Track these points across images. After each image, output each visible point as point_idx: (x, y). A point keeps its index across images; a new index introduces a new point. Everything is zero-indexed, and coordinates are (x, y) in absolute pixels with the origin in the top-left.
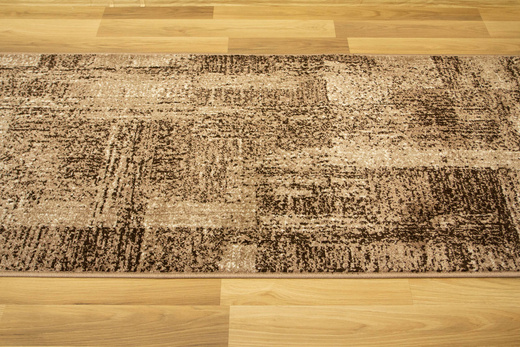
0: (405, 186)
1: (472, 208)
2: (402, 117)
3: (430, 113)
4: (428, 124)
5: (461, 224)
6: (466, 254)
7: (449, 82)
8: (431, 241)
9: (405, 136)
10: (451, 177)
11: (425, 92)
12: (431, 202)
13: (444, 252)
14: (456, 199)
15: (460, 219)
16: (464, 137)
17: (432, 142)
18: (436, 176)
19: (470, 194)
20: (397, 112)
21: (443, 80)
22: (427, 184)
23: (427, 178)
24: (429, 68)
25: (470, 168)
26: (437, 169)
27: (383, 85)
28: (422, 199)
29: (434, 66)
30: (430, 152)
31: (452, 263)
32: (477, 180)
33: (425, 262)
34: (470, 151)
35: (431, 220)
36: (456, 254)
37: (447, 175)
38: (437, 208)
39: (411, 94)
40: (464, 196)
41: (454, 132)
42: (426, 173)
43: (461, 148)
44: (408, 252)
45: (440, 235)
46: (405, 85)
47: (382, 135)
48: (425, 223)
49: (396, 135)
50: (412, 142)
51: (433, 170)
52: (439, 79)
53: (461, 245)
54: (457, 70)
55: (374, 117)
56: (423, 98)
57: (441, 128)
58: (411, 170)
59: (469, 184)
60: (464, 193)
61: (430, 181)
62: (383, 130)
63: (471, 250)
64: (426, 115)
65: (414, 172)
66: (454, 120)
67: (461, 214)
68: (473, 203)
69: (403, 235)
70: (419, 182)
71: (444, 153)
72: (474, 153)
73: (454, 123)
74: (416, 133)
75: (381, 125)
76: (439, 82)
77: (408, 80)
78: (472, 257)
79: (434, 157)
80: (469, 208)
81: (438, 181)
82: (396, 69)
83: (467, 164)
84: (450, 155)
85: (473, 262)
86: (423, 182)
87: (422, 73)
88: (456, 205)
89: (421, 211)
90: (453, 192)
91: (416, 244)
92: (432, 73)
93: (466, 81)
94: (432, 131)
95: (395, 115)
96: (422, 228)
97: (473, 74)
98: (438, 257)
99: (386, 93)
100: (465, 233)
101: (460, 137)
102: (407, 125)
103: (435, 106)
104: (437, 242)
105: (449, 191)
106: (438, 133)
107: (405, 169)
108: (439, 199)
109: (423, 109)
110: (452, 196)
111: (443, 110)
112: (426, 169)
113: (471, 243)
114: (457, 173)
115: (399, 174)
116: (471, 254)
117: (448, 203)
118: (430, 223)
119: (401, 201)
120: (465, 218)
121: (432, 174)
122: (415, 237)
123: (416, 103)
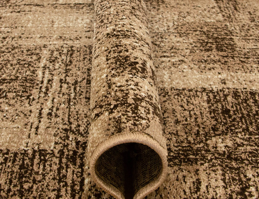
0: (182, 106)
1: (251, 129)
2: (184, 44)
3: (210, 41)
4: (208, 50)
5: (239, 145)
6: (244, 179)
7: (229, 17)
8: (206, 164)
9: (186, 60)
10: (229, 98)
11: (207, 24)
12: (208, 123)
13: (220, 177)
14: (234, 120)
15: (238, 140)
16: (242, 62)
17: (211, 66)
18: (214, 97)
19: (248, 115)
20: (180, 39)
21: (224, 16)
22: (205, 105)
23: (205, 98)
24: (211, 6)
25: (248, 90)
26: (215, 90)
27: (169, 18)
28: (199, 120)
29: (216, 5)
30: (210, 74)
31: (228, 190)
32: (256, 101)
33: (198, 189)
34: (248, 74)
35: (208, 142)
36: (234, 179)
37: (226, 96)
38: (215, 129)
39: (194, 26)
40: (243, 117)
41: (233, 58)
42: (204, 94)
43: (239, 72)
44: (180, 177)
45: (216, 158)
46: (189, 19)
47: (164, 59)
48: (202, 145)
49: (177, 59)
50: (192, 66)
51: (211, 91)
52: (220, 15)
53: (238, 169)
54: (236, 9)
55: (158, 43)
56: (205, 29)
57: (221, 53)
58: (190, 90)
59: (248, 105)
60: (242, 114)
61: (209, 101)
62: (165, 54)
63: (250, 175)
64: (207, 43)
65: (193, 93)
66: (233, 47)
67: (239, 135)
68: (251, 124)
69: (175, 158)
70: (197, 102)
71: (224, 76)
72: (252, 76)
73: (233, 50)
74: (196, 58)
75: (164, 50)
76: (220, 17)
77: (192, 15)
78: (251, 183)
79: (213, 79)
80: (247, 129)
81: (217, 102)
82: (183, 7)
83: (245, 86)
84: (229, 78)
85: (253, 189)
86: (201, 102)
87: (205, 10)
88: (234, 125)
89: (198, 131)
90: (232, 113)
91: (190, 168)
92: (214, 10)
93: (243, 17)
94: (212, 56)
95: (178, 42)
96: (198, 150)
97: (249, 12)
98: (213, 183)
99: (171, 24)
100: (243, 156)
101: (238, 62)
102: (188, 51)
103: (215, 35)
104: (213, 166)
105: (228, 111)
106: (217, 58)
107: (184, 89)
108: (216, 120)
109: (204, 37)
110: (230, 117)
111: (223, 39)
112: (204, 90)
113: (250, 167)
114: (236, 94)
115: (178, 95)
116: (249, 179)
117: (226, 123)
118: (207, 145)
119: (177, 122)
120: (243, 139)
121: (211, 95)
122: (189, 160)
123: (198, 33)
